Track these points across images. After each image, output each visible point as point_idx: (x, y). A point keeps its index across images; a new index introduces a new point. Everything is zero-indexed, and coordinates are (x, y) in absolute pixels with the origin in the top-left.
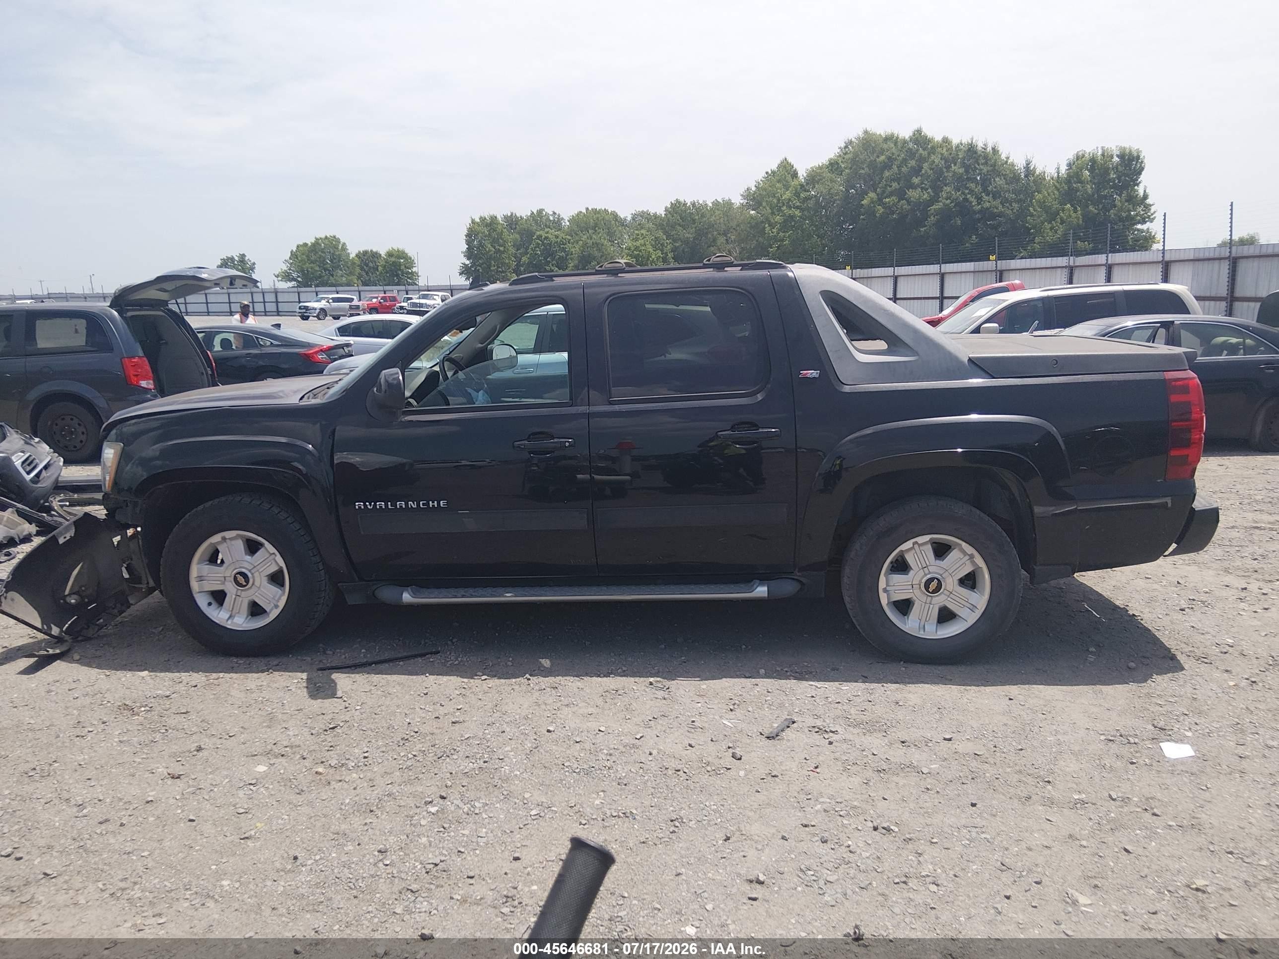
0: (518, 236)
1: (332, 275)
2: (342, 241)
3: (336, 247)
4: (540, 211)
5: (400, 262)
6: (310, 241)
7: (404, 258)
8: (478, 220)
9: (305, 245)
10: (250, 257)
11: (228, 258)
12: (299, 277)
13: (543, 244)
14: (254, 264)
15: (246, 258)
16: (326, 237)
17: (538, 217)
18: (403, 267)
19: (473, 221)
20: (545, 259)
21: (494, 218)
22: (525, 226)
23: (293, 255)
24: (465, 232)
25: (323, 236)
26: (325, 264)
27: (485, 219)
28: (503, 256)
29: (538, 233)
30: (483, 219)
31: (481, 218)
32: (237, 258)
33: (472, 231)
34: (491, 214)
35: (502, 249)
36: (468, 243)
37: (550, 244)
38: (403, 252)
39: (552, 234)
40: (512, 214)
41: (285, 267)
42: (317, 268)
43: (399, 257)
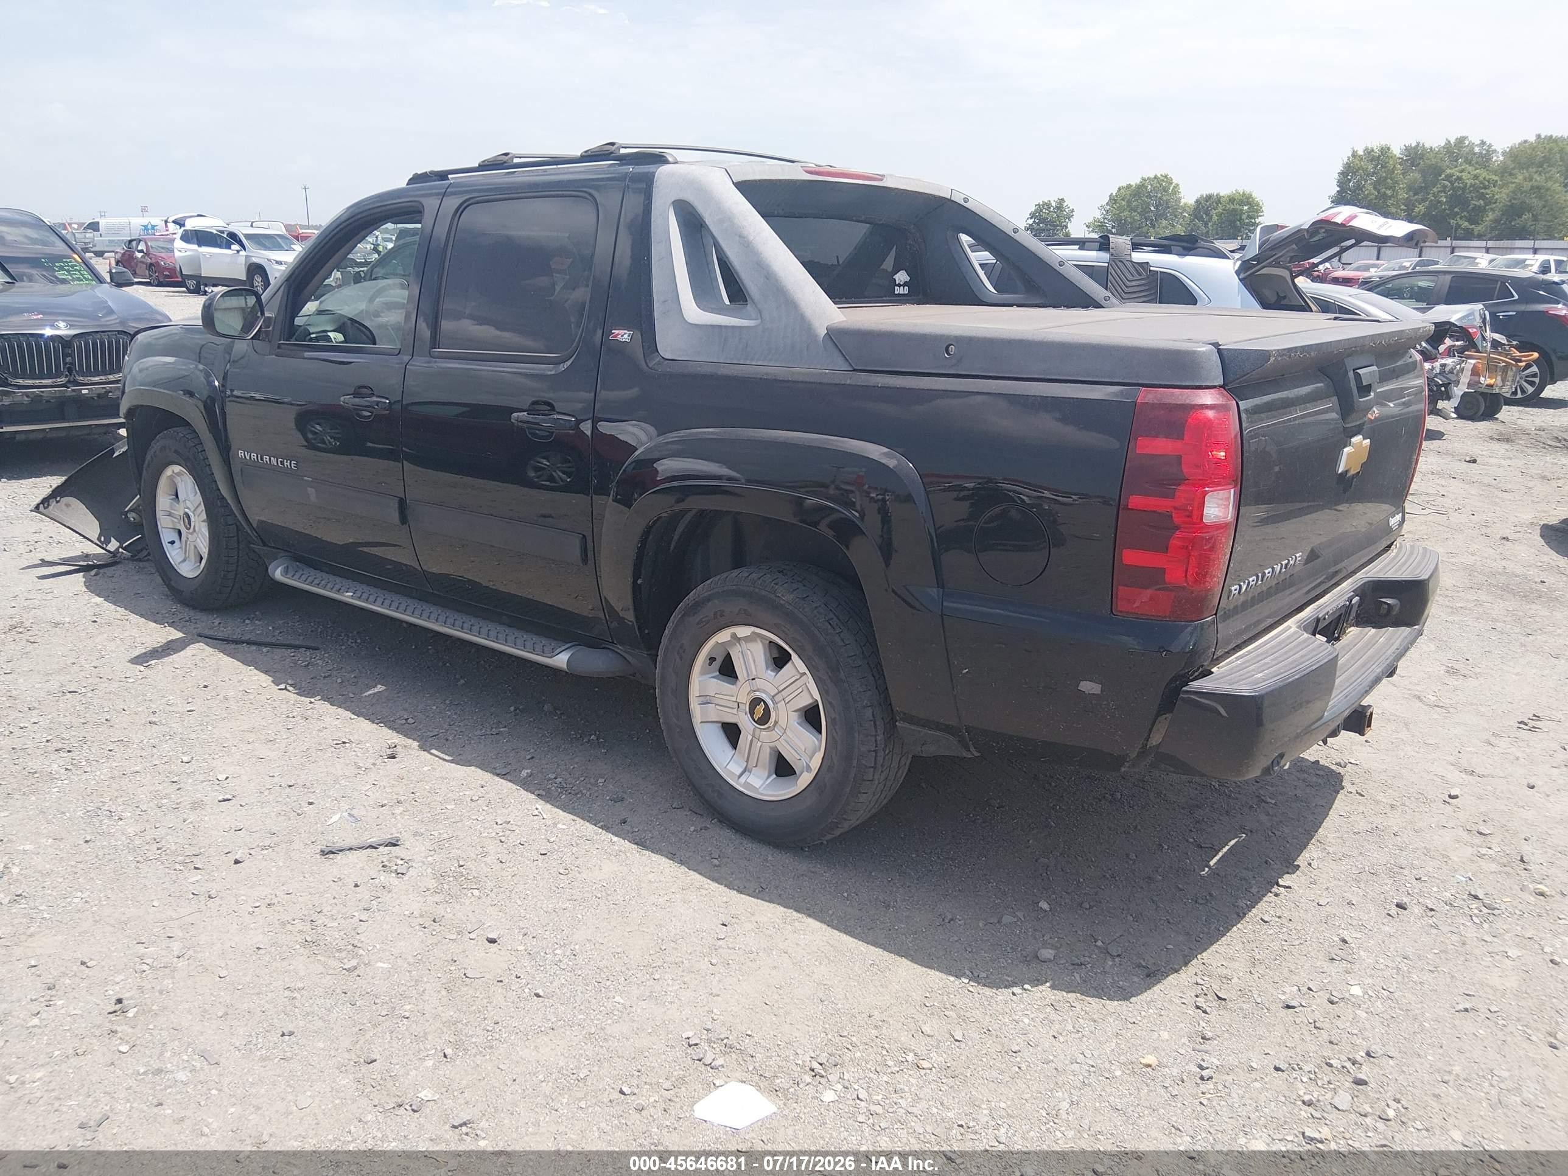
0: (1418, 176)
1: (1153, 227)
2: (1175, 181)
3: (1165, 190)
4: (1461, 141)
5: (1241, 210)
6: (1135, 181)
7: (1248, 203)
8: (1361, 152)
9: (1129, 186)
10: (1069, 203)
11: (1044, 204)
12: (1113, 227)
13: (1453, 189)
14: (1072, 211)
15: (1065, 204)
16: (1156, 177)
17: (1457, 150)
18: (1244, 217)
19: (1355, 154)
20: (1451, 208)
21: (1385, 151)
22: (1434, 161)
23: (1113, 200)
24: (1340, 168)
25: (1152, 176)
26: (1147, 212)
27: (1373, 151)
28: (1390, 202)
29: (1448, 171)
30: (1369, 152)
31: (1366, 149)
32: (1054, 204)
33: (1349, 167)
34: (1383, 143)
35: (1389, 192)
36: (1341, 184)
37: (1464, 189)
38: (1250, 196)
39: (1467, 175)
40: (1418, 144)
41: (1098, 215)
42: (1138, 218)
43: (1242, 203)
